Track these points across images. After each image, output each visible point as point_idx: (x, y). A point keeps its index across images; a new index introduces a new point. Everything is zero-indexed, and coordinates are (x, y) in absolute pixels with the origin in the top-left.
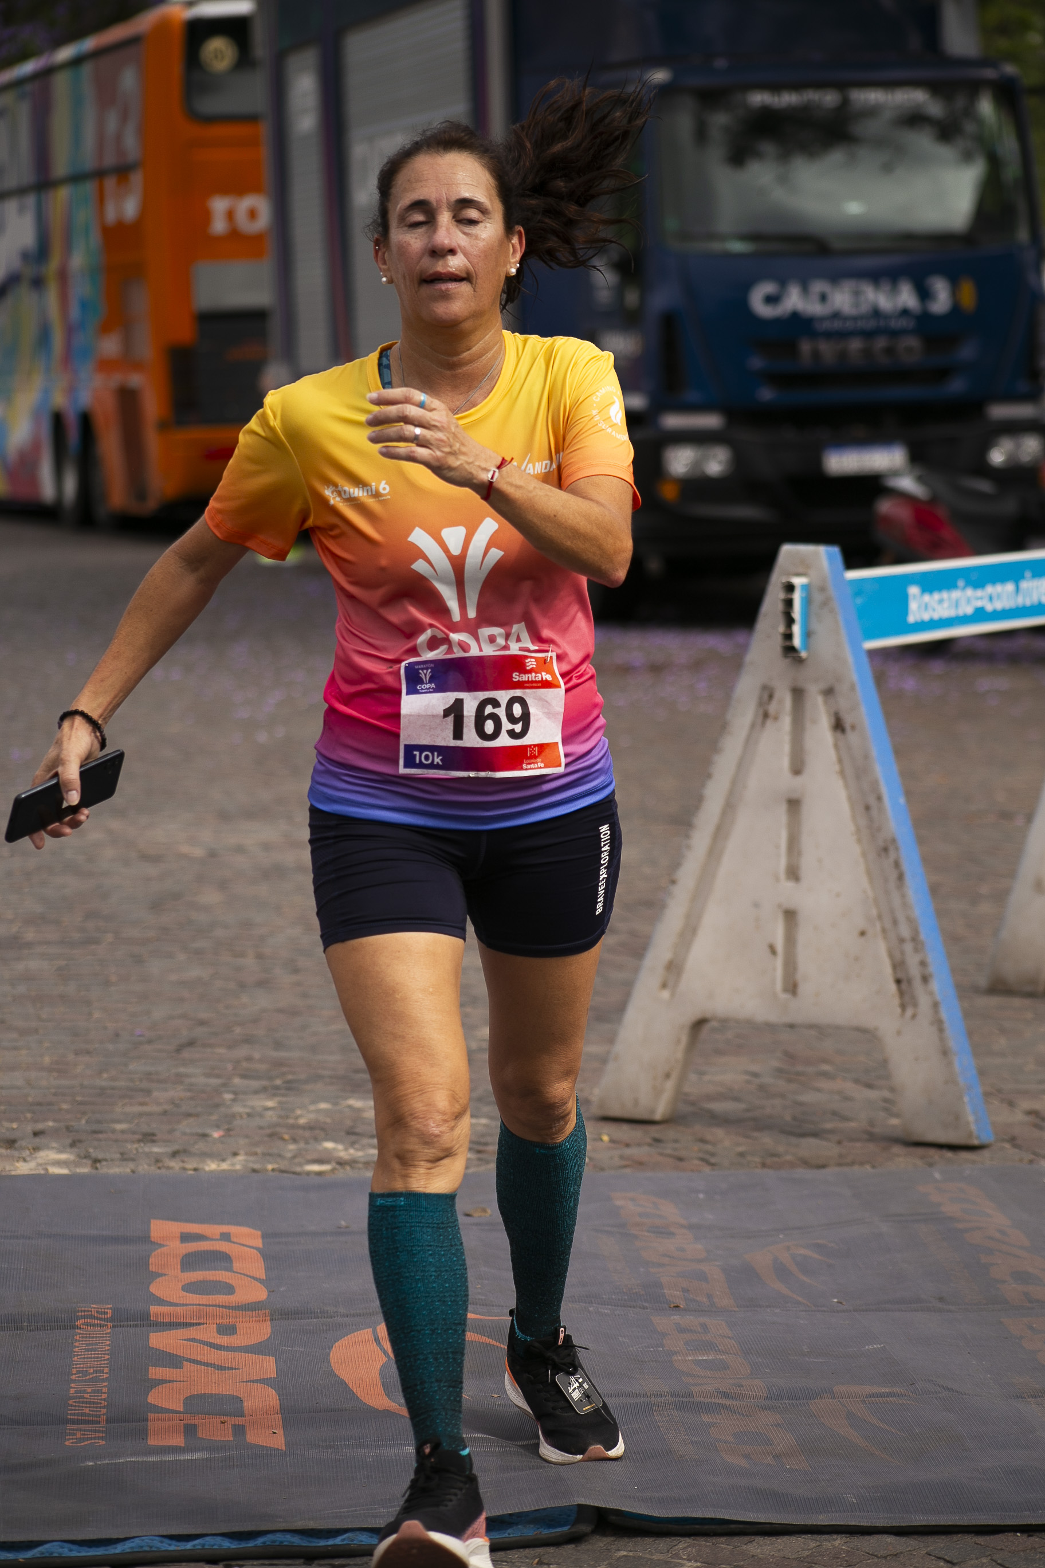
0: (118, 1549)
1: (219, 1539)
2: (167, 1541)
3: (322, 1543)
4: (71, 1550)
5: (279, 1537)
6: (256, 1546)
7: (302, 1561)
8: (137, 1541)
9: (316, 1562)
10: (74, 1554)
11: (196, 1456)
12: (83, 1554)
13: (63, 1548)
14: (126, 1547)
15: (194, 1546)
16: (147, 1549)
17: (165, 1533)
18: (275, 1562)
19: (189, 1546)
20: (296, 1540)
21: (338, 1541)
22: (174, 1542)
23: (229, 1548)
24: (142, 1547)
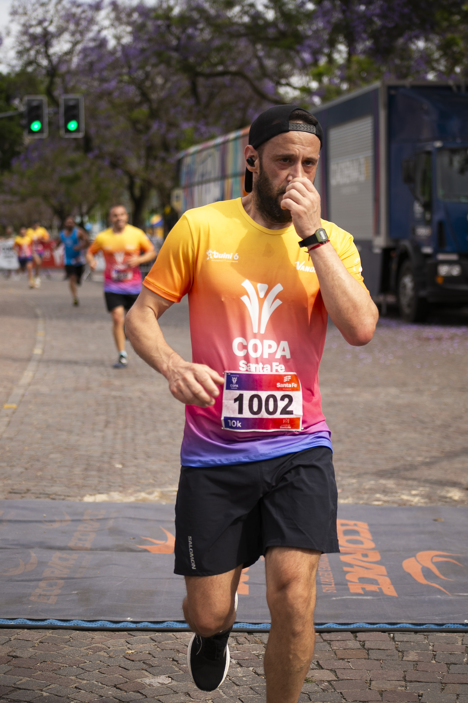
0: (352, 627)
1: (385, 625)
2: (367, 625)
3: (419, 627)
4: (336, 626)
5: (405, 625)
6: (397, 627)
7: (413, 633)
8: (358, 624)
9: (418, 633)
10: (337, 627)
11: (369, 598)
12: (340, 627)
13: (333, 625)
14: (354, 626)
15: (377, 627)
16: (362, 627)
17: (366, 622)
18: (404, 633)
19: (375, 626)
20: (411, 626)
21: (424, 627)
22: (369, 625)
23: (388, 628)
24: (360, 626)
